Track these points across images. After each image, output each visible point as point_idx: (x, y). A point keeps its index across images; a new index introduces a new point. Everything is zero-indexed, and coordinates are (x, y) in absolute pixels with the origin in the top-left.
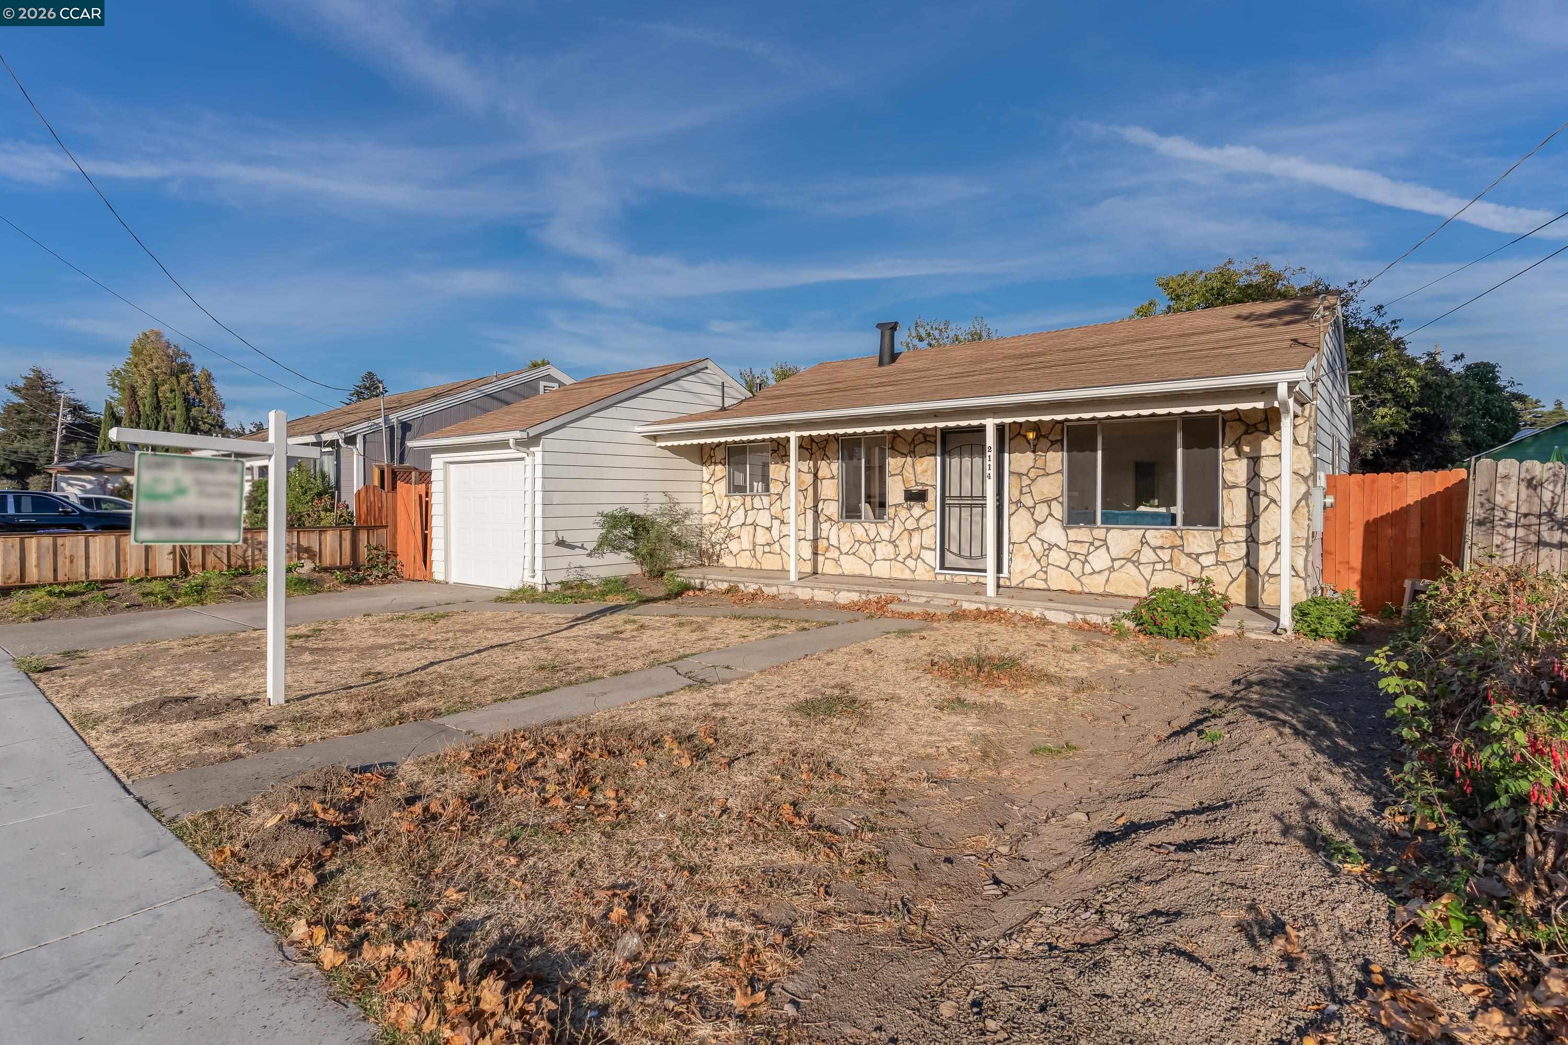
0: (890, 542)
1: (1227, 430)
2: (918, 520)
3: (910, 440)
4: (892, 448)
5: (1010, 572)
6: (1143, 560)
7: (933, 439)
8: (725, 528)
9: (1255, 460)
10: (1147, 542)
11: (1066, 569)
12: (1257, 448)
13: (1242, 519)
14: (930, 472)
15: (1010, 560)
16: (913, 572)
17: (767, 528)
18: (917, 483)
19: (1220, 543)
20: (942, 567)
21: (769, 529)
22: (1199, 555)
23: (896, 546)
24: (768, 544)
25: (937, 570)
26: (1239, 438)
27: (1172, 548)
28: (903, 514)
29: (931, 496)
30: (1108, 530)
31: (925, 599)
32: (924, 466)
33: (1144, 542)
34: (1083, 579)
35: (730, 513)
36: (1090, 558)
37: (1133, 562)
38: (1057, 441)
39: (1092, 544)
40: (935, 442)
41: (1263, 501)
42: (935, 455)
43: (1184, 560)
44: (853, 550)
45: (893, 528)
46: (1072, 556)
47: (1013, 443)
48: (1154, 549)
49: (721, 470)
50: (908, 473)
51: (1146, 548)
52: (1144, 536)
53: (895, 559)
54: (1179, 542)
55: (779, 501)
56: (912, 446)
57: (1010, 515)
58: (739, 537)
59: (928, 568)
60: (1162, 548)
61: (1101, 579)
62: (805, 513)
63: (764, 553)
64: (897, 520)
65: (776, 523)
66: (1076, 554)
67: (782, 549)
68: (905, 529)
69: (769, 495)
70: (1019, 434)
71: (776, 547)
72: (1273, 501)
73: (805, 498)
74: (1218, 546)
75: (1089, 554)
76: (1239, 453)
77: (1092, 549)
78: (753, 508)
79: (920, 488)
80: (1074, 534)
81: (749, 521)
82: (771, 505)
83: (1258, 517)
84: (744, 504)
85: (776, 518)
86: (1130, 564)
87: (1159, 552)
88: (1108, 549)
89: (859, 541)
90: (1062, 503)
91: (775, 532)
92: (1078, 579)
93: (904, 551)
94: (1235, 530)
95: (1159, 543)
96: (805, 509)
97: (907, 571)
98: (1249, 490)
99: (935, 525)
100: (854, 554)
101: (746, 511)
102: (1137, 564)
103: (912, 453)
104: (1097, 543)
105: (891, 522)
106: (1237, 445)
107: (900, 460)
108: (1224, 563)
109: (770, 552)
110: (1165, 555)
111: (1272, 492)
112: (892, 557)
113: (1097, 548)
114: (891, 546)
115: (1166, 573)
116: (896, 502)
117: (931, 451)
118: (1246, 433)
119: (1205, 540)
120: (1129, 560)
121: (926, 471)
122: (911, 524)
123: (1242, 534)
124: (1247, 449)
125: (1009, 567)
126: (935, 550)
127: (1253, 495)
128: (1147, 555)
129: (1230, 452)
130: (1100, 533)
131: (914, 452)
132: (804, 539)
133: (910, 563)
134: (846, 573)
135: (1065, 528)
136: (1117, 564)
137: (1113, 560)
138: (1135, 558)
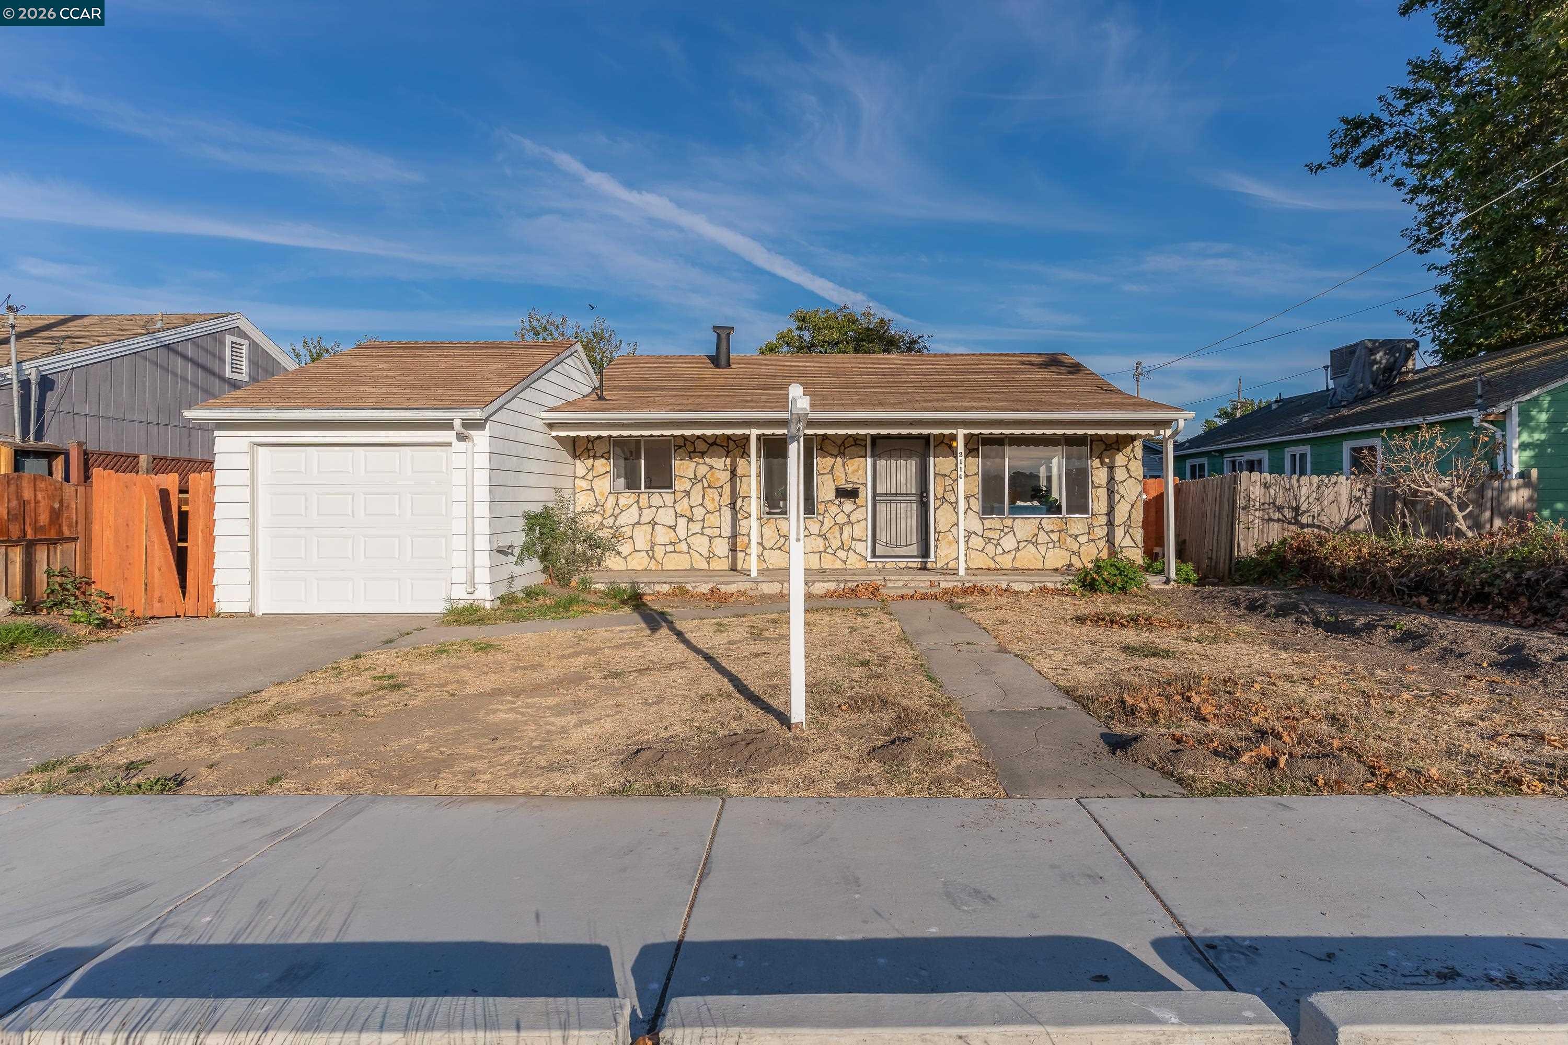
0: (819, 535)
1: (1094, 447)
2: (849, 515)
3: (839, 442)
4: (821, 449)
5: (936, 557)
6: (1040, 541)
7: (863, 443)
8: (611, 528)
9: (1111, 468)
10: (1042, 528)
11: (982, 551)
12: (1113, 460)
13: (1104, 510)
14: (860, 472)
15: (936, 546)
16: (845, 562)
17: (670, 527)
18: (847, 481)
19: (1090, 527)
20: (874, 555)
21: (673, 528)
22: (1077, 536)
23: (826, 539)
24: (671, 543)
25: (869, 559)
26: (1101, 453)
27: (1060, 531)
28: (834, 509)
29: (862, 494)
30: (1014, 519)
31: (902, 583)
32: (855, 467)
33: (1040, 528)
34: (996, 558)
35: (617, 511)
36: (1001, 542)
37: (1033, 543)
38: (974, 450)
39: (1002, 530)
40: (865, 446)
41: (1117, 497)
42: (865, 456)
43: (1069, 540)
44: (778, 545)
45: (822, 523)
46: (987, 541)
47: (939, 450)
48: (1047, 533)
49: (603, 465)
50: (839, 472)
51: (1041, 532)
52: (1040, 524)
53: (825, 551)
54: (1065, 527)
55: (686, 499)
56: (842, 448)
57: (936, 509)
58: (631, 538)
59: (859, 557)
60: (1052, 531)
61: (1009, 557)
62: (720, 510)
63: (666, 552)
64: (826, 515)
65: (682, 522)
66: (990, 539)
67: (689, 547)
68: (836, 523)
69: (673, 493)
70: (942, 442)
71: (683, 547)
72: (1122, 497)
73: (721, 496)
74: (1089, 529)
75: (1000, 538)
76: (1102, 463)
77: (1002, 534)
78: (650, 506)
79: (851, 486)
80: (987, 524)
81: (646, 518)
82: (675, 502)
83: (1114, 508)
84: (637, 502)
85: (682, 516)
86: (1031, 545)
87: (1051, 535)
88: (1014, 534)
89: (784, 536)
90: (978, 499)
91: (681, 532)
92: (992, 558)
93: (836, 543)
94: (1100, 517)
95: (1051, 528)
96: (720, 506)
97: (839, 562)
98: (1108, 489)
99: (866, 519)
100: (780, 548)
101: (640, 509)
102: (1036, 544)
103: (842, 454)
104: (1006, 530)
105: (820, 518)
106: (1100, 457)
107: (829, 461)
108: (1093, 541)
109: (674, 552)
110: (1055, 537)
111: (1122, 491)
112: (822, 549)
113: (1006, 534)
114: (820, 540)
115: (1057, 550)
116: (827, 499)
117: (863, 453)
118: (1105, 450)
119: (1081, 525)
120: (1029, 542)
121: (857, 471)
122: (841, 519)
123: (1104, 519)
124: (1107, 460)
125: (935, 552)
126: (866, 541)
127: (1111, 492)
128: (1043, 537)
129: (1097, 463)
130: (1008, 522)
131: (844, 454)
132: (720, 536)
133: (842, 554)
134: (770, 567)
135: (981, 519)
136: (1021, 545)
137: (1018, 542)
138: (1034, 540)
